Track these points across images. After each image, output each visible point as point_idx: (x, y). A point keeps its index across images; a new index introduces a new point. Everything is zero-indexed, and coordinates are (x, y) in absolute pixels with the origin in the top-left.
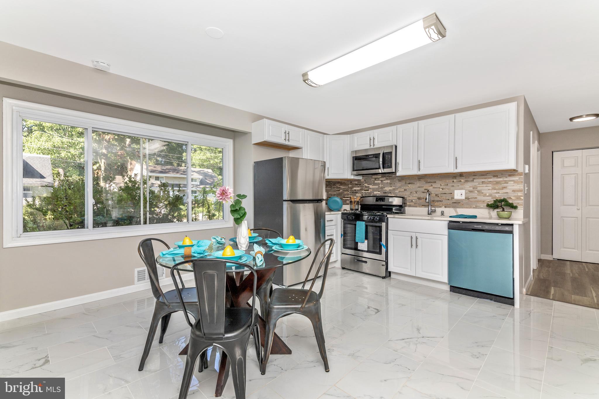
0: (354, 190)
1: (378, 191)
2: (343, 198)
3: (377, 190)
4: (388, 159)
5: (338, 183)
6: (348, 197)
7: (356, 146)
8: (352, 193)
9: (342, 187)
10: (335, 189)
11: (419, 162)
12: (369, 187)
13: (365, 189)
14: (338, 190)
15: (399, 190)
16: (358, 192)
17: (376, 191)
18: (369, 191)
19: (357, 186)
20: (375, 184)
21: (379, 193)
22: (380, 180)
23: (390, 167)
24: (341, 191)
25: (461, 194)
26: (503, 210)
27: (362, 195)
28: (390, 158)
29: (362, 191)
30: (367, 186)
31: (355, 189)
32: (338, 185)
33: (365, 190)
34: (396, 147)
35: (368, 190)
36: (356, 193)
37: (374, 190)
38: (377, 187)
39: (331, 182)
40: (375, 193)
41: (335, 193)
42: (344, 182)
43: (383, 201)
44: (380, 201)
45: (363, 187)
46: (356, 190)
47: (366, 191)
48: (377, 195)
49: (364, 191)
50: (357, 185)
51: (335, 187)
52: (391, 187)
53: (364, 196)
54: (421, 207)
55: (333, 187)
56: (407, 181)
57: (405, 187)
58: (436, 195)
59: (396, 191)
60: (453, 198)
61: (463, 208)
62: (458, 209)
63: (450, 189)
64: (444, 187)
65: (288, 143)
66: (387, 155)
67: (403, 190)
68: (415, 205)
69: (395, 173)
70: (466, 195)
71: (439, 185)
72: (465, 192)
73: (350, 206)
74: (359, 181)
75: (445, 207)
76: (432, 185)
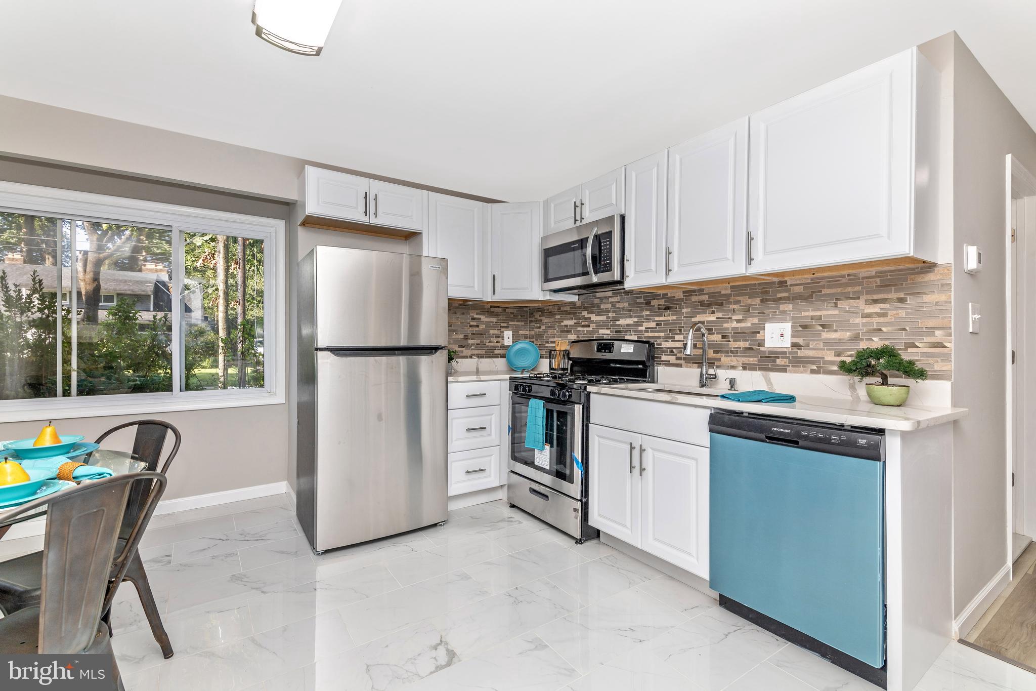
0: (565, 325)
1: (607, 329)
2: (547, 345)
3: (606, 326)
4: (604, 249)
5: (539, 310)
6: (554, 342)
7: (552, 226)
8: (562, 331)
9: (545, 320)
10: (534, 324)
11: (669, 253)
12: (590, 318)
13: (583, 323)
14: (538, 325)
15: (646, 325)
16: (570, 331)
17: (602, 327)
18: (590, 329)
19: (568, 316)
20: (600, 312)
21: (608, 332)
22: (611, 302)
23: (609, 269)
24: (543, 327)
25: (782, 335)
26: (885, 383)
27: (578, 337)
28: (608, 247)
29: (579, 329)
30: (587, 316)
31: (566, 323)
32: (537, 315)
33: (583, 326)
34: (623, 218)
35: (588, 326)
36: (568, 331)
37: (600, 325)
38: (604, 318)
39: (525, 309)
40: (602, 331)
41: (533, 333)
42: (547, 308)
43: (610, 352)
44: (605, 352)
45: (580, 319)
46: (566, 326)
47: (586, 329)
48: (605, 337)
49: (580, 329)
50: (569, 314)
51: (533, 319)
52: (631, 317)
53: (582, 339)
54: (690, 367)
55: (529, 319)
56: (662, 302)
57: (657, 319)
58: (723, 337)
59: (640, 328)
60: (761, 344)
61: (785, 371)
62: (773, 375)
63: (756, 320)
64: (740, 317)
65: (373, 221)
66: (602, 241)
67: (653, 325)
68: (679, 362)
69: (621, 282)
70: (793, 336)
71: (729, 311)
72: (793, 327)
73: (550, 362)
74: (572, 305)
75: (744, 368)
76: (713, 312)
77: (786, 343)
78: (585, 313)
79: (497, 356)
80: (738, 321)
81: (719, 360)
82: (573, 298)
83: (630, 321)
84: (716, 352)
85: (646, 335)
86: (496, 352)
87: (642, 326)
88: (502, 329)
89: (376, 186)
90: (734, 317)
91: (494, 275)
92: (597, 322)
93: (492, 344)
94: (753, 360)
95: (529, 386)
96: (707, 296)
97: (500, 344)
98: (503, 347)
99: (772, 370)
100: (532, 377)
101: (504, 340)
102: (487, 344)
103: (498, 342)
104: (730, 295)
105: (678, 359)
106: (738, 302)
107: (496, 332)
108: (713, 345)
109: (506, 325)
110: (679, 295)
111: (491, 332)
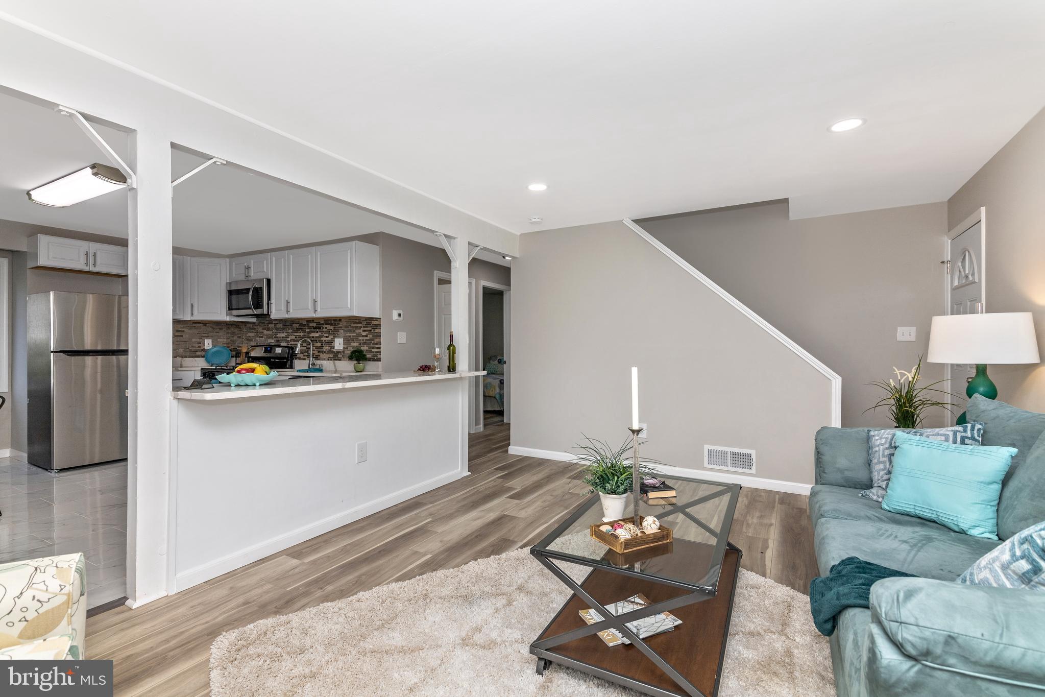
1: (271, 339)
4: (259, 296)
7: (234, 276)
8: (247, 340)
11: (288, 303)
12: (263, 332)
16: (252, 340)
17: (269, 338)
18: (263, 339)
20: (268, 329)
21: (273, 341)
23: (261, 307)
25: (340, 344)
26: (358, 363)
29: (256, 339)
33: (259, 337)
34: (269, 281)
38: (270, 332)
43: (270, 352)
44: (268, 353)
45: (258, 332)
46: (250, 337)
47: (261, 339)
49: (258, 339)
56: (297, 325)
57: (295, 334)
58: (321, 344)
59: (288, 339)
60: (334, 348)
61: (340, 360)
62: (337, 362)
63: (332, 337)
64: (327, 335)
65: (92, 269)
66: (258, 292)
67: (293, 337)
68: (304, 357)
69: (268, 315)
70: (344, 344)
71: (323, 332)
72: (344, 341)
73: (236, 360)
74: (254, 323)
75: (328, 360)
76: (317, 332)
77: (341, 348)
78: (260, 329)
79: (198, 356)
80: (326, 337)
81: (319, 356)
82: (254, 320)
83: (283, 335)
84: (319, 352)
85: (291, 343)
86: (198, 354)
87: (288, 338)
88: (203, 338)
89: (93, 247)
90: (325, 335)
91: (192, 304)
92: (267, 335)
93: (194, 348)
94: (331, 356)
95: (212, 374)
96: (315, 324)
97: (202, 348)
98: (204, 350)
99: (336, 360)
100: (219, 369)
101: (204, 345)
102: (190, 348)
103: (199, 347)
104: (323, 324)
105: (304, 356)
106: (326, 328)
107: (198, 340)
108: (318, 348)
109: (206, 335)
110: (305, 323)
111: (194, 340)
